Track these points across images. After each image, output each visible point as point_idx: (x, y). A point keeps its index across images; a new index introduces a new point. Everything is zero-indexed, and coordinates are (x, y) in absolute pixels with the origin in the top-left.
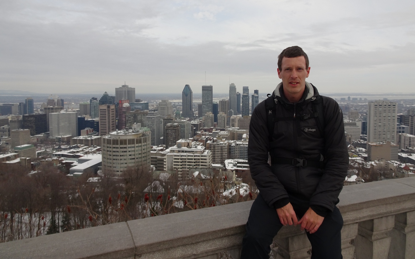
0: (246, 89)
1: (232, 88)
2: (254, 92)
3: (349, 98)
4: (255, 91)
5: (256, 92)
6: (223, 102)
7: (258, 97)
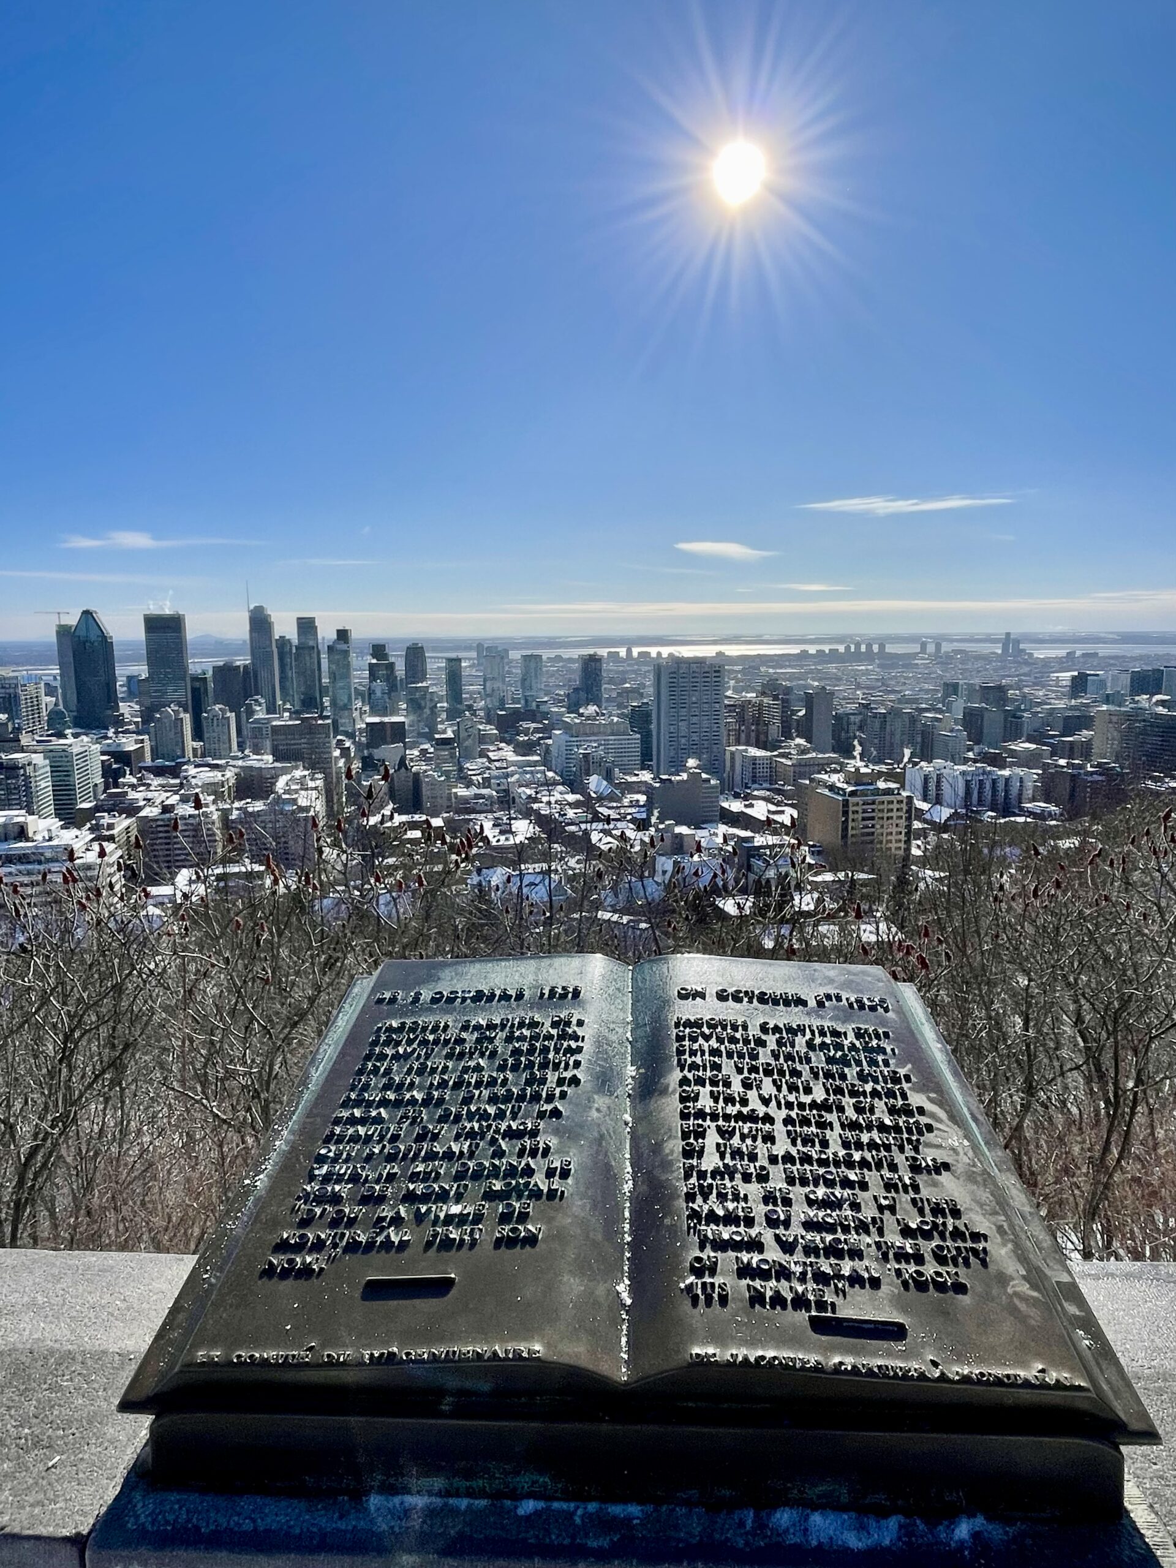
0: (306, 626)
1: (260, 623)
2: (335, 637)
3: (629, 651)
4: (338, 631)
5: (343, 635)
6: (224, 672)
7: (346, 653)
